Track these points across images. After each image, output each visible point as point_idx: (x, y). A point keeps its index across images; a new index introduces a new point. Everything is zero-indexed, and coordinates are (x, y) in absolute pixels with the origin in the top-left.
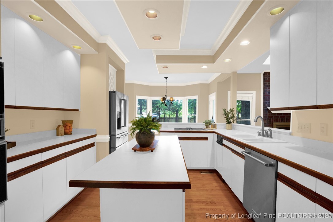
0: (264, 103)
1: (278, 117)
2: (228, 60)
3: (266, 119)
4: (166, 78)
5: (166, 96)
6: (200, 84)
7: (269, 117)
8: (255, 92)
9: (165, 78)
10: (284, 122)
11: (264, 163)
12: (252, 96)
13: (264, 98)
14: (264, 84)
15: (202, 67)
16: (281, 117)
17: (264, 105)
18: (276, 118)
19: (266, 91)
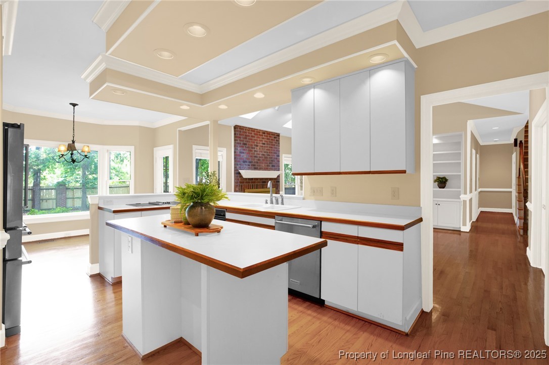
0: (235, 164)
1: (249, 182)
2: (223, 107)
3: (237, 186)
4: (74, 105)
5: (73, 142)
6: (139, 126)
7: (240, 182)
8: (225, 149)
9: (71, 104)
10: (255, 188)
11: (310, 226)
12: (222, 155)
13: (235, 158)
14: (235, 140)
15: (181, 107)
16: (252, 182)
17: (235, 167)
18: (247, 184)
19: (237, 150)
